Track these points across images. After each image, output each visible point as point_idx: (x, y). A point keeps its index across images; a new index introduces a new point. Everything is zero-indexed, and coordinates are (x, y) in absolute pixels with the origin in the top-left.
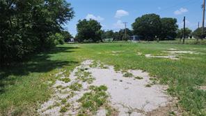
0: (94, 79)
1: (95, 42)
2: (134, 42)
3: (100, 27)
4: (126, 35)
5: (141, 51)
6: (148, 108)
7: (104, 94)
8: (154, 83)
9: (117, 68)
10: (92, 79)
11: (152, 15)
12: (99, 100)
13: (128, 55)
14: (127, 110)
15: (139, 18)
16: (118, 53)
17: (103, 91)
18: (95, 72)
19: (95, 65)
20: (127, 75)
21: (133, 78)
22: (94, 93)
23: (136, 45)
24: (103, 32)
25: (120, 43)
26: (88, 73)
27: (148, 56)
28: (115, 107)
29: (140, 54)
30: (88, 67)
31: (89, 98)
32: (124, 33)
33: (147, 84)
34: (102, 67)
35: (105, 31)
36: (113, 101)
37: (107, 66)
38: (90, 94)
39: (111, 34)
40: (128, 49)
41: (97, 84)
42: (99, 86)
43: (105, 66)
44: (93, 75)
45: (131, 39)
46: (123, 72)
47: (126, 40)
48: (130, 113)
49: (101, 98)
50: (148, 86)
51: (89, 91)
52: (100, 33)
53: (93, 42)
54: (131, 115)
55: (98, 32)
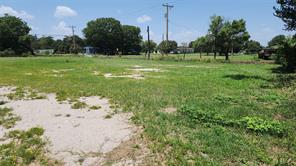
0: (19, 119)
1: (18, 54)
2: (88, 56)
3: (28, 30)
4: (74, 46)
5: (99, 68)
6: (108, 148)
7: (37, 142)
8: (116, 112)
9: (61, 97)
10: (13, 121)
11: (110, 20)
12: (28, 153)
13: (80, 76)
14: (77, 157)
15: (92, 22)
16: (62, 73)
17: (35, 136)
19: (20, 94)
20: (77, 106)
21: (87, 109)
22: (18, 143)
23: (90, 61)
24: (34, 38)
25: (66, 57)
26: (6, 110)
27: (107, 75)
28: (58, 158)
29: (96, 73)
30: (6, 99)
31: (7, 154)
32: (71, 42)
33: (106, 114)
34: (34, 96)
35: (39, 37)
36: (54, 149)
37: (44, 94)
38: (10, 146)
39: (49, 43)
40: (79, 67)
41: (23, 126)
42: (27, 129)
43: (39, 95)
44: (16, 112)
45: (84, 51)
46: (70, 102)
47: (76, 52)
48: (81, 161)
49: (31, 150)
50: (108, 117)
51: (8, 142)
52: (27, 39)
53: (12, 55)
54: (83, 164)
55: (24, 38)
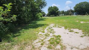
0: (55, 32)
1: (55, 16)
2: (75, 16)
3: (58, 9)
4: (70, 13)
5: (78, 20)
7: (59, 39)
8: (85, 35)
9: (66, 28)
10: (54, 32)
11: (84, 2)
12: (57, 41)
13: (72, 22)
15: (77, 4)
16: (66, 21)
17: (59, 37)
18: (56, 29)
19: (55, 26)
20: (71, 31)
21: (74, 33)
22: (55, 38)
23: (75, 17)
24: (59, 11)
25: (67, 16)
26: (52, 30)
27: (82, 22)
28: (65, 45)
29: (77, 21)
30: (52, 27)
31: (53, 40)
32: (69, 11)
33: (81, 35)
34: (59, 27)
35: (60, 11)
36: (64, 42)
37: (61, 27)
38: (53, 38)
39: (63, 12)
40: (71, 19)
41: (56, 34)
42: (57, 35)
43: (60, 27)
44: (55, 30)
45: (73, 14)
46: (68, 30)
47: (71, 15)
48: (72, 48)
49: (58, 40)
50: (82, 37)
51: (53, 37)
53: (54, 16)
54: (72, 49)
55: (57, 12)
